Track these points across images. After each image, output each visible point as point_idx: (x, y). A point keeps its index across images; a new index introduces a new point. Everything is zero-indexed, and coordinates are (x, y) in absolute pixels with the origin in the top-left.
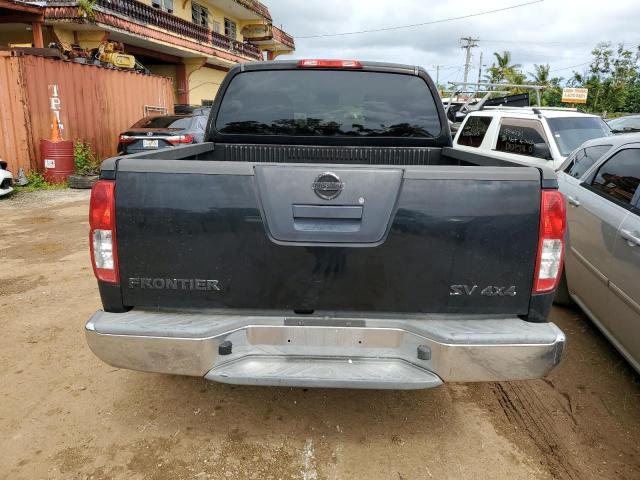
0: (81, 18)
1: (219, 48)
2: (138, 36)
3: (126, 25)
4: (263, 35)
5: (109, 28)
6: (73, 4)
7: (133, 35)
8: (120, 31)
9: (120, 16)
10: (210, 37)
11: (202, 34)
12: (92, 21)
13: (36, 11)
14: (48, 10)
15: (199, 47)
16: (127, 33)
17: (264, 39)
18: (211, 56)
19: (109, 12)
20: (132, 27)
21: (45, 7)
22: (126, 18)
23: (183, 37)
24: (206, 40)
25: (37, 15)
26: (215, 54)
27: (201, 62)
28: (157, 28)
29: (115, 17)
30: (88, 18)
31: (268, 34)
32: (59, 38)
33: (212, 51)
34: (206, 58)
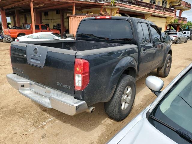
0: (111, 5)
1: (157, 10)
2: (128, 9)
3: (125, 6)
4: (177, 4)
5: (119, 7)
6: (110, 1)
7: (126, 8)
8: (122, 8)
9: (123, 3)
10: (154, 7)
11: (151, 6)
12: (114, 6)
13: (101, 4)
14: (104, 4)
15: (149, 10)
16: (125, 8)
17: (178, 5)
18: (153, 13)
19: (120, 3)
20: (126, 6)
21: (104, 3)
22: (125, 4)
23: (143, 8)
24: (152, 8)
25: (102, 5)
26: (155, 12)
27: (150, 15)
28: (134, 6)
29: (121, 4)
30: (113, 5)
31: (179, 4)
32: (107, 11)
33: (154, 11)
34: (152, 14)
